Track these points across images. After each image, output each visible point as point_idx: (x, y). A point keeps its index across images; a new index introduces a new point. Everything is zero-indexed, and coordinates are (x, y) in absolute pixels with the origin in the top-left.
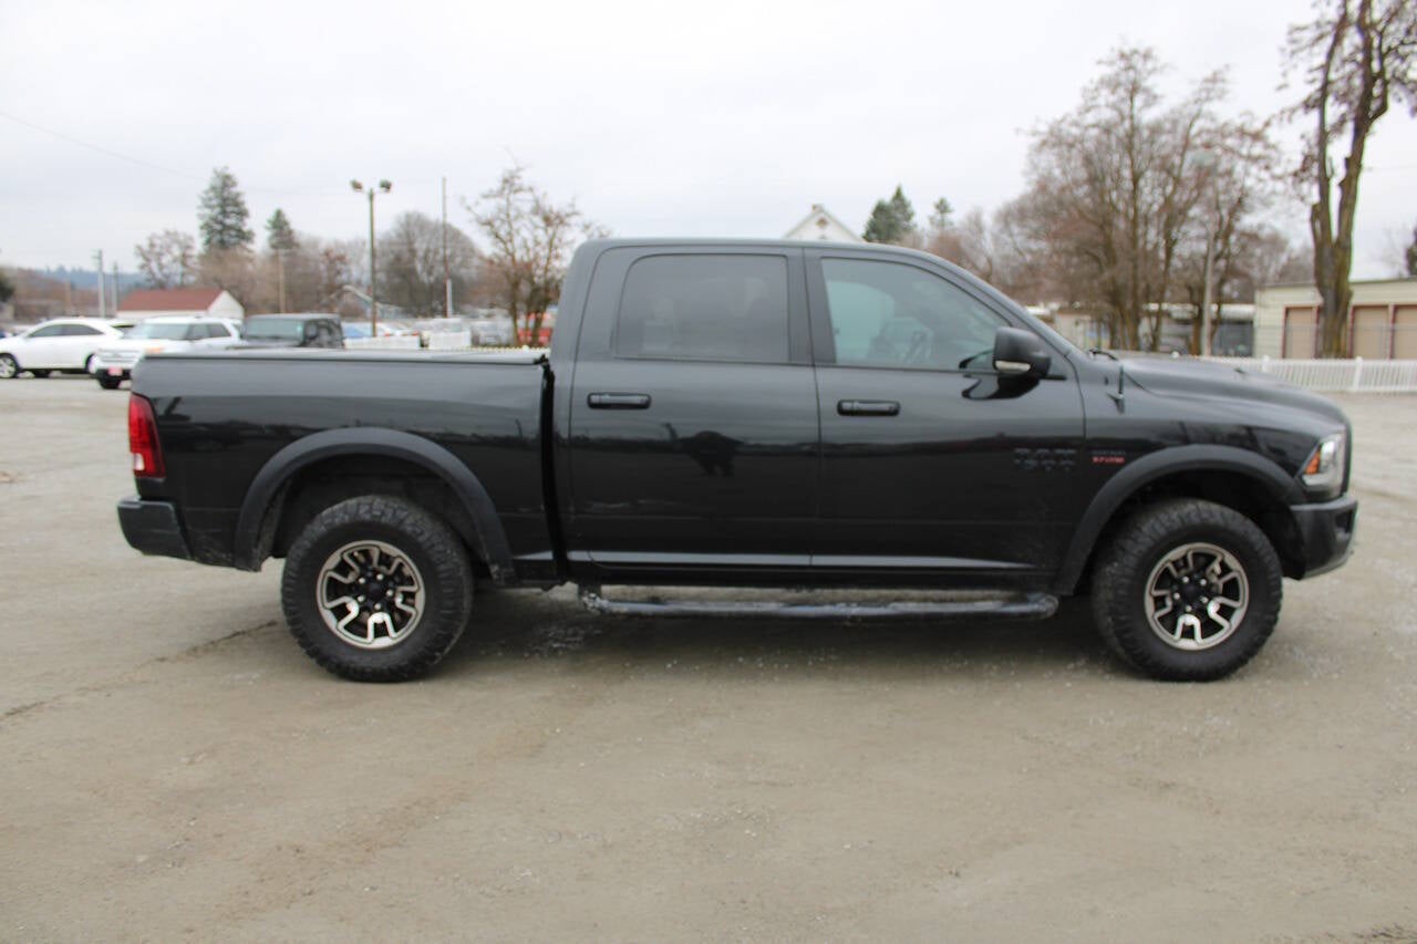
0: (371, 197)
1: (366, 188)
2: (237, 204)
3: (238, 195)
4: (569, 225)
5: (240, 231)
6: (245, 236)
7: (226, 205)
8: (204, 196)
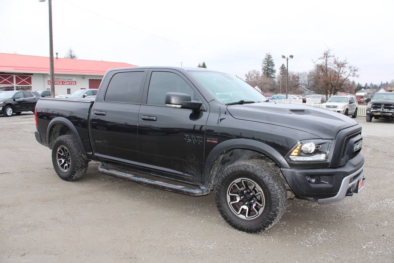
0: (287, 60)
1: (286, 58)
2: (272, 63)
3: (272, 60)
4: (345, 67)
5: (272, 70)
6: (273, 71)
7: (269, 63)
8: (264, 61)
